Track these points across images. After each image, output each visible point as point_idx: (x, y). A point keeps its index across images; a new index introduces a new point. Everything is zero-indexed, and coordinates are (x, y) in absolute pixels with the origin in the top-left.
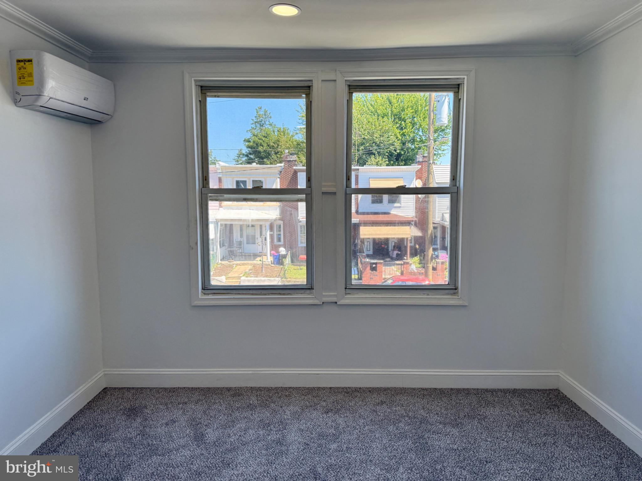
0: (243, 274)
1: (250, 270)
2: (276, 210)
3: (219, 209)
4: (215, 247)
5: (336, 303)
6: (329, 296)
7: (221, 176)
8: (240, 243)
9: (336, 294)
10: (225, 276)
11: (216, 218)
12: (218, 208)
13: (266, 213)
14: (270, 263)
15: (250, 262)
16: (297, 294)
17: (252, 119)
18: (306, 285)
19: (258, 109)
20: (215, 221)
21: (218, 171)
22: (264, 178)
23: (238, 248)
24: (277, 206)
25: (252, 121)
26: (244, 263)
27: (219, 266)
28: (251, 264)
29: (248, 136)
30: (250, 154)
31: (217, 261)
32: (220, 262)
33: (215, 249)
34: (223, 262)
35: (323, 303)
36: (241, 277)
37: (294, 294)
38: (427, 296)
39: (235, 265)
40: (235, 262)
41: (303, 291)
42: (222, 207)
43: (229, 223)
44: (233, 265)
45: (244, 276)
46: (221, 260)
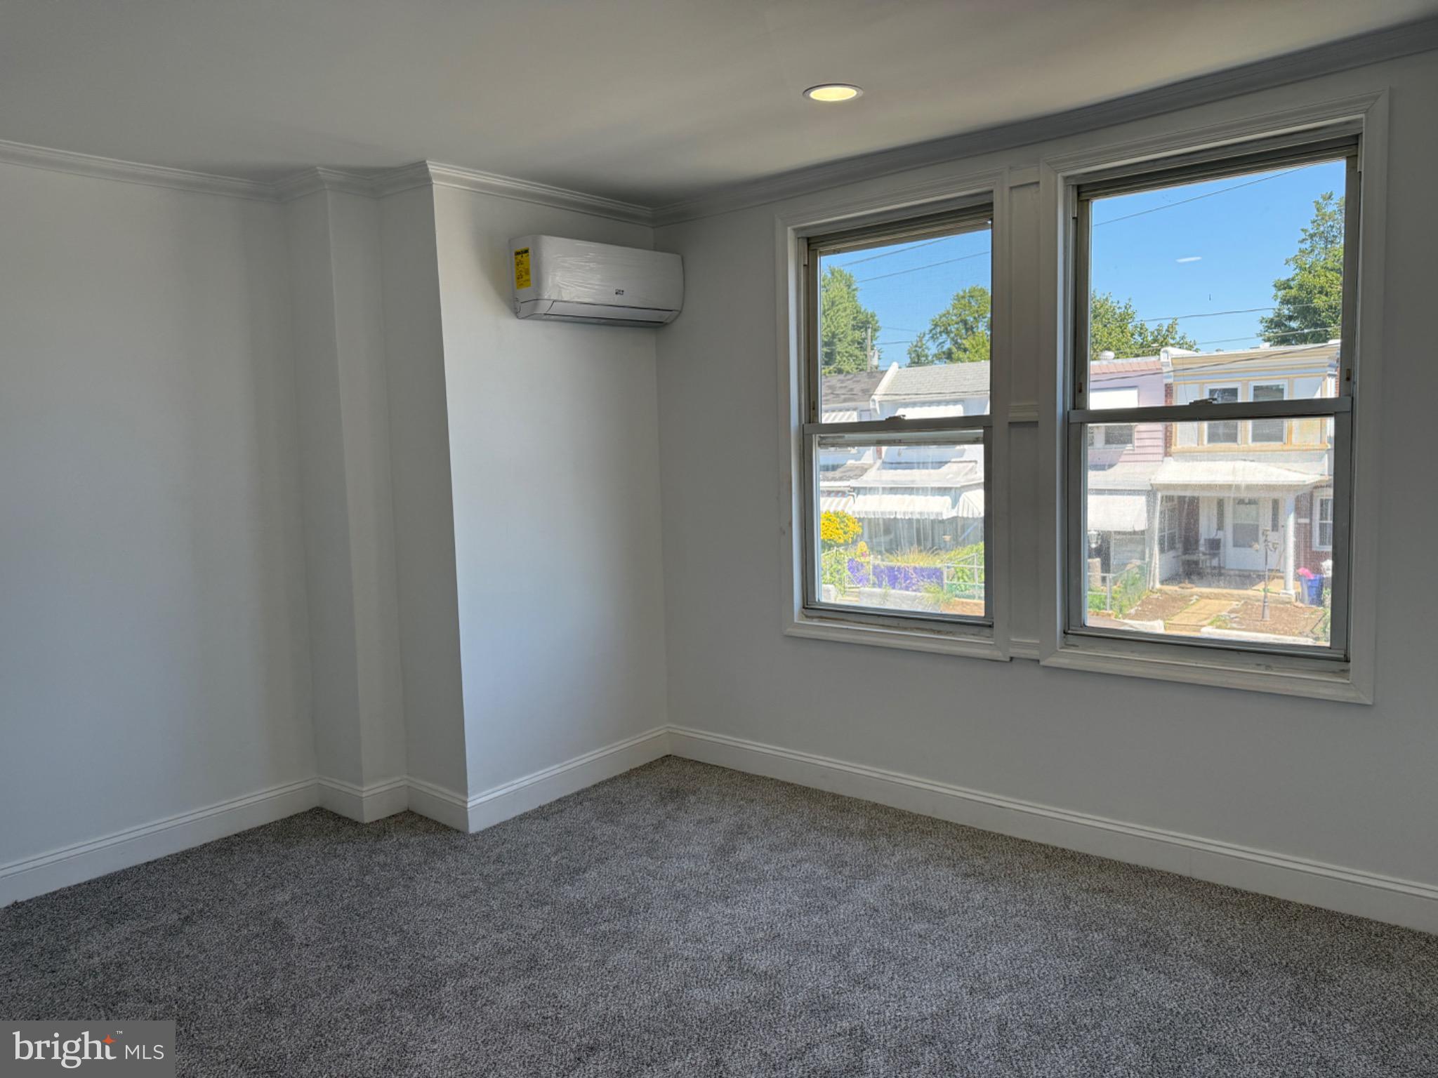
0: (1209, 621)
1: (1231, 612)
2: (1321, 458)
3: (1162, 461)
4: (1147, 551)
5: (1038, 661)
6: (1024, 645)
7: (1170, 381)
8: (1215, 545)
9: (1038, 642)
10: (1164, 620)
11: (1152, 482)
12: (1160, 457)
13: (1289, 470)
14: (1293, 600)
15: (1236, 592)
16: (965, 634)
17: (1302, 230)
18: (984, 617)
19: (1321, 201)
20: (1150, 488)
21: (1163, 368)
22: (1288, 378)
23: (1208, 557)
24: (1322, 450)
25: (1303, 233)
26: (1219, 594)
27: (1155, 596)
28: (1239, 598)
29: (1289, 272)
30: (1290, 318)
31: (1152, 583)
32: (1158, 586)
33: (1147, 556)
34: (1168, 588)
35: (1012, 659)
36: (1204, 626)
37: (960, 633)
38: (1266, 669)
39: (1195, 597)
40: (1196, 590)
41: (976, 630)
42: (1170, 456)
43: (1188, 494)
44: (1192, 596)
45: (1211, 624)
46: (1162, 582)
